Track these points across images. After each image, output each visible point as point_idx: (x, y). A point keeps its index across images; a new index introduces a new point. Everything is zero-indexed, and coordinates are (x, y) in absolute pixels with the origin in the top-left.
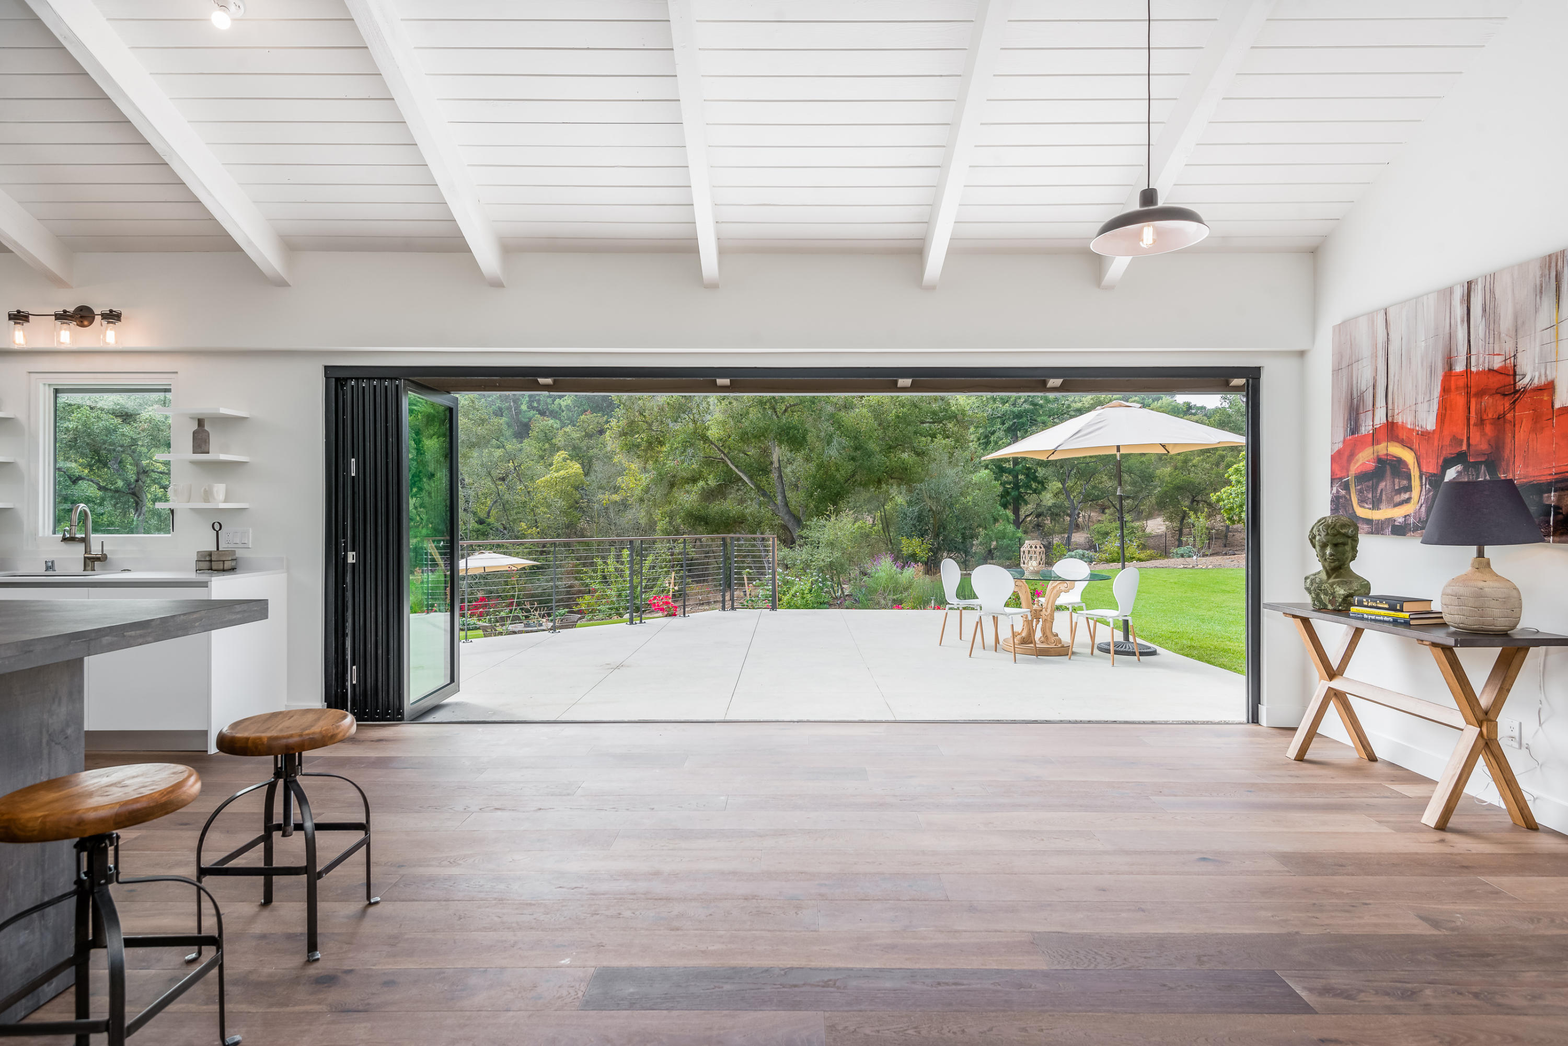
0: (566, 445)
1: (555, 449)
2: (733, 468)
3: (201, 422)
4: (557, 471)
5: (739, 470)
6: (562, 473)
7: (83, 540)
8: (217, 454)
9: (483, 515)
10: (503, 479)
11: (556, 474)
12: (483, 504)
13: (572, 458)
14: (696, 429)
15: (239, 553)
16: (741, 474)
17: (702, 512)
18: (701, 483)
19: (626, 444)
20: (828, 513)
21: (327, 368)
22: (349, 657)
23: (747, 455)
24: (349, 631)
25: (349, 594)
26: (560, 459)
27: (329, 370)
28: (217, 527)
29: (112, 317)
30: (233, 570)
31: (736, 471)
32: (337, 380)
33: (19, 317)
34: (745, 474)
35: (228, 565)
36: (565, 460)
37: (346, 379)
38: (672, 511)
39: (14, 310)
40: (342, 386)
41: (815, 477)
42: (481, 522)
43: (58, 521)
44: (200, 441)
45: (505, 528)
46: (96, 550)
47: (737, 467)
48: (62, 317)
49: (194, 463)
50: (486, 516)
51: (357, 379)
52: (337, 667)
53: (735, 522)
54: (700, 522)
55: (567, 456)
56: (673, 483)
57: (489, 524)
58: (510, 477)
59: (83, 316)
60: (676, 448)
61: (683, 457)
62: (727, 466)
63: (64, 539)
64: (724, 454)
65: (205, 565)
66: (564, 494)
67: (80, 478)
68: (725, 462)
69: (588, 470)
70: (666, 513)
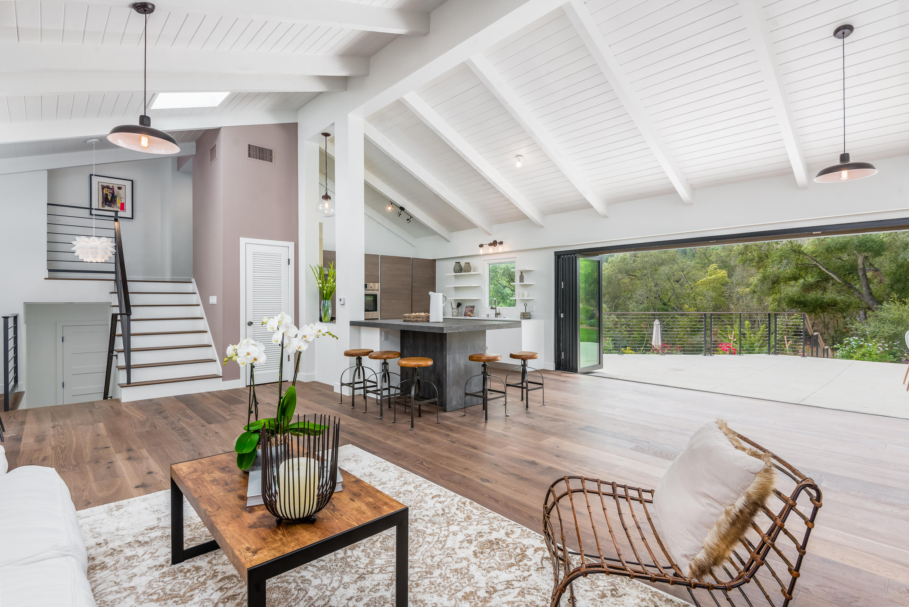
0: (717, 261)
1: (711, 262)
2: (824, 270)
3: (522, 273)
4: (711, 275)
5: (829, 271)
6: (714, 276)
7: (495, 308)
8: (526, 282)
9: (666, 301)
10: (678, 281)
11: (709, 278)
12: (666, 295)
13: (721, 268)
14: (792, 246)
15: (532, 313)
16: (830, 274)
17: (802, 299)
18: (801, 281)
19: (742, 260)
20: (892, 299)
21: (555, 252)
22: (561, 349)
23: (843, 260)
24: (561, 340)
25: (561, 328)
26: (712, 269)
27: (556, 253)
28: (526, 305)
29: (501, 243)
30: (530, 318)
31: (827, 272)
32: (558, 256)
33: (481, 246)
34: (834, 273)
35: (528, 317)
36: (715, 269)
37: (560, 255)
38: (780, 298)
39: (480, 244)
40: (560, 258)
41: (895, 274)
42: (665, 304)
43: (490, 303)
44: (522, 279)
45: (678, 308)
46: (498, 312)
47: (827, 269)
48: (490, 245)
49: (520, 285)
50: (667, 301)
51: (564, 255)
52: (558, 352)
53: (829, 305)
54: (800, 305)
55: (717, 267)
56: (776, 282)
57: (669, 306)
58: (682, 280)
59: (494, 243)
60: (775, 260)
61: (779, 266)
62: (820, 269)
63: (491, 308)
64: (817, 262)
65: (522, 317)
66: (714, 289)
67: (506, 287)
68: (816, 266)
69: (730, 276)
70: (776, 299)
